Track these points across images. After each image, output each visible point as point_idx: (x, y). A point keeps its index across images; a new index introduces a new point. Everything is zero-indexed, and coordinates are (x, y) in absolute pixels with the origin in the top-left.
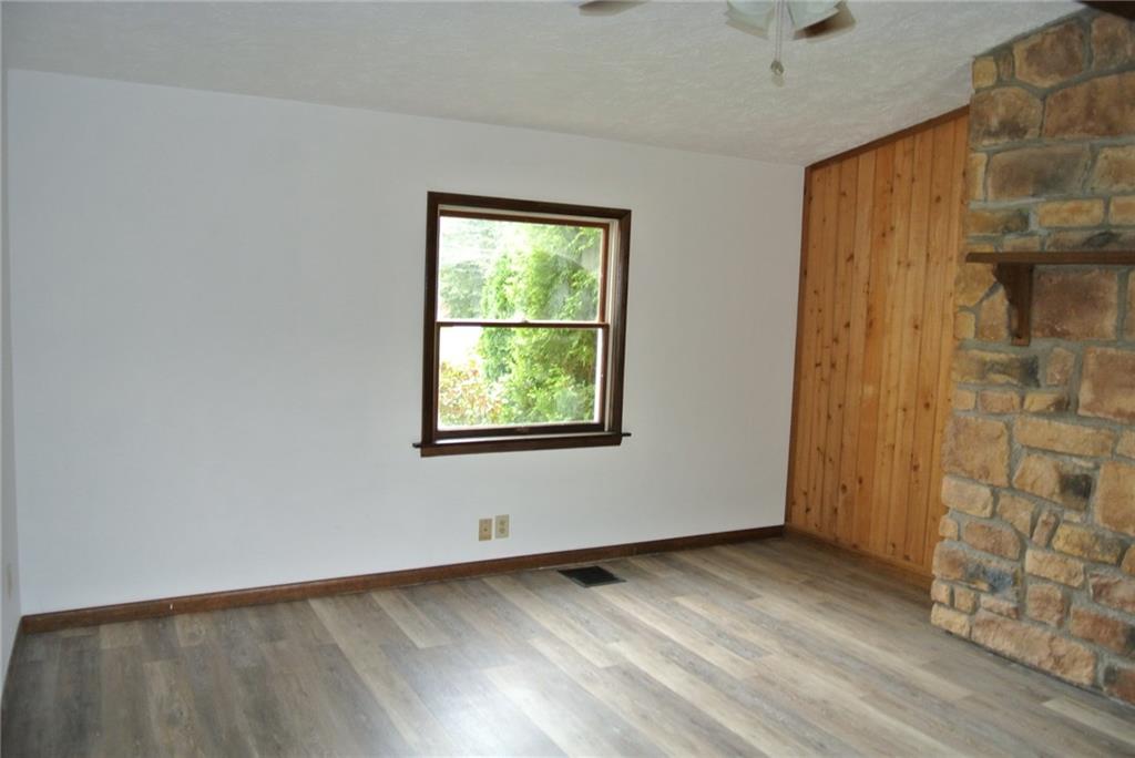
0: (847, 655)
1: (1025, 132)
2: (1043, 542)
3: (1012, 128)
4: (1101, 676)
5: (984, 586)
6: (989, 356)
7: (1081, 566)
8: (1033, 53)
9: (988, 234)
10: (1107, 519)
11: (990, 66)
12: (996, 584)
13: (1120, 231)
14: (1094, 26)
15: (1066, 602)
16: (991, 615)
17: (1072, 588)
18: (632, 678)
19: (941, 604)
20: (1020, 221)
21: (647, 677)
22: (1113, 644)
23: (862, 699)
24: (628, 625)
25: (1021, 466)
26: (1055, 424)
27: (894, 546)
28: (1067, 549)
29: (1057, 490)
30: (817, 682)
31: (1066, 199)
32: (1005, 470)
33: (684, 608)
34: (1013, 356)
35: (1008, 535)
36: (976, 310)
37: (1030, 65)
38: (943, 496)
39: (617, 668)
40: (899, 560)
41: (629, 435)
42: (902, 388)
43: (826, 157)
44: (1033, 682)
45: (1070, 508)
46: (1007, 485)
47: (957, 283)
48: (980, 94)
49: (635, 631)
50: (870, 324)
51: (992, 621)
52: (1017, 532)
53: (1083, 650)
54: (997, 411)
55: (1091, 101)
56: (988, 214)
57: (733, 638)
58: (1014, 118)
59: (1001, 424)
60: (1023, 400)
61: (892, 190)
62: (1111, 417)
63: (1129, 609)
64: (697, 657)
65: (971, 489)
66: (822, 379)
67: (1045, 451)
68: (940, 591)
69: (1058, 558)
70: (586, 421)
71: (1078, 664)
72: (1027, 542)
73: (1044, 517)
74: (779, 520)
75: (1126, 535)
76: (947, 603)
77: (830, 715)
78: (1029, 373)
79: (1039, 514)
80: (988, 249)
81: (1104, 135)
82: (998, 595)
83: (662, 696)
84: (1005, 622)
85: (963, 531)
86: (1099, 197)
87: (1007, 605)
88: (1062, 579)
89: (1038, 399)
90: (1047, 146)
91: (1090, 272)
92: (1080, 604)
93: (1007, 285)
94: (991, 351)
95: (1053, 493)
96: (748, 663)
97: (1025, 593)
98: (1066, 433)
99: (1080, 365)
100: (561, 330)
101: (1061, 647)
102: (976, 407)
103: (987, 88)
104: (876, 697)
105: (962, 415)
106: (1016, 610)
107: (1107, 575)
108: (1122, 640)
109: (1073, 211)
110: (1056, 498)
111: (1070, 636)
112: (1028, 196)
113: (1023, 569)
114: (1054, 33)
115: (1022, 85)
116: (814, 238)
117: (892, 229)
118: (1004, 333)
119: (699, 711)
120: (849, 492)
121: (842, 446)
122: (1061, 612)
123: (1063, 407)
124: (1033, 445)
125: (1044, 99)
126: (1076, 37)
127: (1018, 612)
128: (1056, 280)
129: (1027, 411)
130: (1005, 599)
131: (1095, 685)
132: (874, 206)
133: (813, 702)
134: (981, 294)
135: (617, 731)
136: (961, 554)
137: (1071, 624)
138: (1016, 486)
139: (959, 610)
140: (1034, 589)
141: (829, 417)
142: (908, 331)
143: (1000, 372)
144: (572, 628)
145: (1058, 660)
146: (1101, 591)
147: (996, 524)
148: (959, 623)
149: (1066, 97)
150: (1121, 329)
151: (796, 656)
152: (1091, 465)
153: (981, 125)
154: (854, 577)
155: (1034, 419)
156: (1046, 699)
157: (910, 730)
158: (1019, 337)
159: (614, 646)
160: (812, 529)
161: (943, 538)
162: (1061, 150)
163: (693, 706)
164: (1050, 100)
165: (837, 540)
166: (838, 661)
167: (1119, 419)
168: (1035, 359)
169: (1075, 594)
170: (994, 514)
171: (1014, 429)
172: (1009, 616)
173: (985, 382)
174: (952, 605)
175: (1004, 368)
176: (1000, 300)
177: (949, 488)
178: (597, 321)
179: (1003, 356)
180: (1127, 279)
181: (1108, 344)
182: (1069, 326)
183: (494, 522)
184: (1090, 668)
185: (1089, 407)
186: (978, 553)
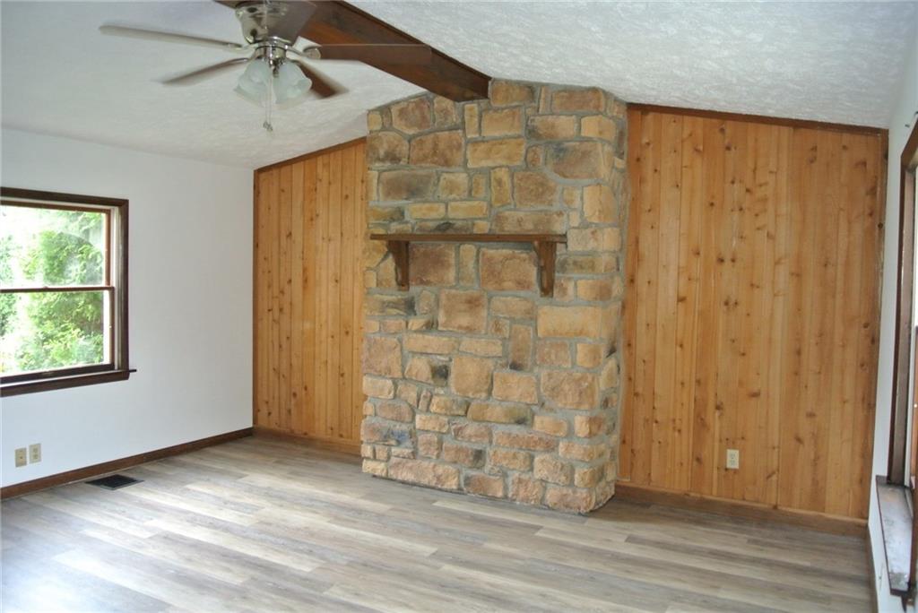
0: (315, 500)
1: (400, 160)
2: (425, 409)
3: (392, 157)
4: (462, 483)
5: (393, 442)
6: (386, 298)
7: (446, 419)
8: (402, 112)
9: (381, 222)
10: (458, 391)
11: (377, 116)
12: (400, 439)
13: (454, 222)
14: (435, 101)
15: (440, 443)
16: (398, 459)
17: (443, 433)
18: (170, 539)
19: (368, 458)
20: (399, 215)
21: (182, 537)
22: (466, 462)
23: (329, 522)
24: (157, 509)
25: (409, 364)
26: (426, 337)
27: (332, 429)
28: (438, 410)
29: (430, 376)
30: (299, 518)
31: (425, 202)
32: (400, 368)
33: (194, 491)
34: (400, 297)
35: (405, 408)
36: (376, 269)
37: (401, 120)
38: (364, 389)
39: (158, 536)
40: (336, 438)
41: (135, 371)
42: (330, 322)
43: (268, 164)
44: (427, 493)
45: (438, 386)
46: (401, 377)
47: (364, 252)
48: (373, 134)
49: (164, 512)
50: (305, 281)
51: (399, 463)
52: (410, 406)
53: (451, 469)
54: (392, 332)
55: (435, 146)
56: (379, 209)
57: (235, 504)
58: (394, 151)
59: (395, 340)
60: (407, 323)
61: (316, 189)
62: (455, 330)
63: (473, 440)
64: (213, 518)
65: (381, 382)
66: (274, 320)
67: (422, 354)
68: (366, 451)
69: (433, 417)
70: (97, 363)
71: (450, 478)
72: (416, 410)
73: (424, 393)
74: (249, 424)
75: (468, 397)
76: (372, 457)
77: (312, 535)
78: (410, 307)
79: (421, 392)
80: (381, 231)
81: (443, 166)
82: (403, 446)
83: (197, 546)
84: (407, 462)
85: (378, 410)
86: (442, 202)
87: (407, 451)
88: (437, 430)
89: (416, 322)
90: (413, 169)
91: (440, 245)
92: (449, 442)
93: (394, 254)
94: (387, 295)
95: (428, 379)
96: (251, 516)
97: (417, 441)
98: (433, 341)
99: (437, 301)
100: (68, 293)
101: (440, 470)
102: (380, 330)
103: (376, 131)
104: (337, 519)
105: (372, 336)
106: (413, 453)
107: (461, 422)
108: (471, 458)
109: (430, 209)
110: (431, 381)
111: (445, 462)
112: (402, 199)
113: (414, 428)
114: (414, 102)
115: (398, 131)
116: (263, 221)
117: (317, 215)
118: (394, 283)
119: (226, 549)
120: (298, 397)
121: (291, 365)
122: (437, 449)
123: (431, 326)
124: (415, 350)
125: (409, 141)
126: (426, 106)
127: (414, 454)
128: (422, 250)
129: (411, 330)
130: (407, 448)
131: (460, 489)
132: (304, 200)
133: (298, 529)
134: (379, 259)
135: (172, 572)
136: (378, 425)
137: (444, 455)
138: (407, 377)
139: (379, 460)
140: (422, 438)
141: (280, 346)
142: (332, 284)
143: (392, 307)
144: (113, 518)
145: (438, 478)
146: (458, 432)
147: (397, 403)
148: (380, 468)
149: (421, 142)
150: (458, 279)
151: (281, 506)
152: (447, 359)
153: (374, 154)
154: (307, 454)
155: (415, 335)
156: (434, 501)
157: (362, 532)
158: (403, 285)
159: (149, 523)
160: (273, 426)
161: (366, 416)
162: (421, 172)
163: (221, 547)
164: (413, 143)
165: (292, 431)
166: (310, 504)
167: (460, 331)
168: (413, 298)
169: (445, 436)
170: (395, 396)
171: (404, 342)
172: (409, 458)
173: (384, 314)
174: (375, 458)
175: (395, 305)
176: (390, 263)
177: (367, 383)
178: (103, 284)
179: (394, 297)
180: (459, 250)
181: (451, 288)
182: (431, 278)
183: (28, 450)
184: (456, 479)
185: (445, 325)
186: (388, 421)
